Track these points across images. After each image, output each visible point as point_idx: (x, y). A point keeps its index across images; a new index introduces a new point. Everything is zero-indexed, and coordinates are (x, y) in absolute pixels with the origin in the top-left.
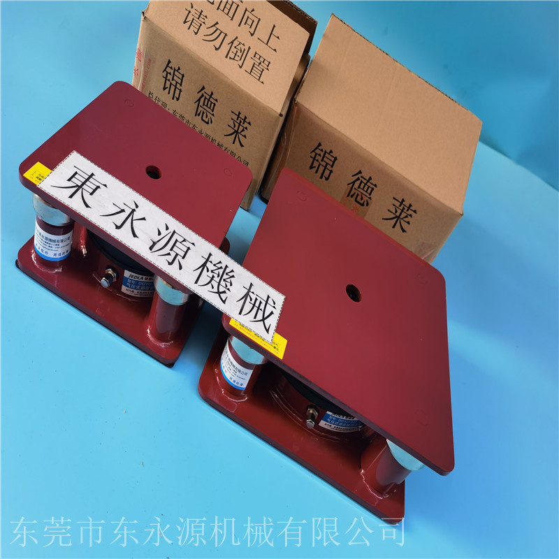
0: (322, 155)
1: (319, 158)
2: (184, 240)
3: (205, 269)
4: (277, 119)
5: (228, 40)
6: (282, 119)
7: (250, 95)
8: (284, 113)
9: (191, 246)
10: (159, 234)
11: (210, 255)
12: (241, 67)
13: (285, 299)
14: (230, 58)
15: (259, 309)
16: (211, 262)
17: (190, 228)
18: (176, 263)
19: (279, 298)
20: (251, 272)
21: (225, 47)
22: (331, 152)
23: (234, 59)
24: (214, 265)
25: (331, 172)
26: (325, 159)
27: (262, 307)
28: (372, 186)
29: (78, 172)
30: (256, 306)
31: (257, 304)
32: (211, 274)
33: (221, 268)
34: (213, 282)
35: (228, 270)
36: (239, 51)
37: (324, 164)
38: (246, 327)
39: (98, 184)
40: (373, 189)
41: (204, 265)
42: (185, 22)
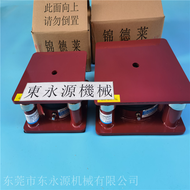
0: (107, 34)
1: (106, 36)
2: (72, 86)
3: (83, 90)
4: (88, 33)
5: (61, 19)
6: (89, 32)
7: (75, 31)
8: (89, 29)
9: (75, 87)
10: (63, 89)
11: (82, 85)
12: (69, 25)
13: (113, 82)
14: (64, 24)
15: (105, 91)
16: (84, 87)
17: (73, 81)
18: (72, 95)
19: (111, 83)
20: (98, 81)
21: (61, 22)
22: (110, 30)
23: (66, 24)
24: (85, 87)
25: (112, 37)
26: (109, 34)
27: (106, 90)
28: (128, 31)
29: (31, 88)
30: (104, 91)
31: (104, 90)
32: (85, 91)
33: (88, 87)
34: (87, 93)
35: (90, 86)
36: (66, 20)
37: (109, 36)
38: (104, 100)
39: (38, 88)
40: (129, 32)
41: (82, 89)
42: (45, 24)
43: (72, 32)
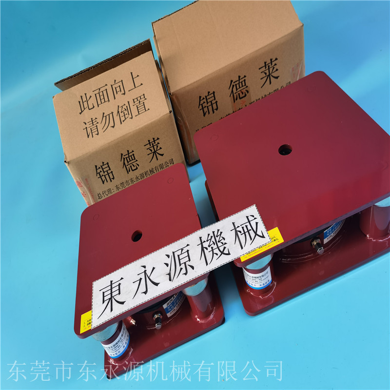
1: (205, 105)
2: (182, 250)
4: (170, 117)
9: (188, 248)
10: (167, 265)
11: (200, 238)
13: (257, 206)
15: (249, 231)
16: (204, 242)
18: (189, 268)
19: (253, 210)
21: (117, 121)
22: (209, 92)
24: (207, 241)
25: (216, 102)
26: (209, 100)
27: (249, 228)
28: (243, 79)
31: (246, 230)
33: (212, 237)
34: (215, 251)
35: (216, 234)
38: (252, 251)
40: (245, 81)
41: (203, 248)
42: (88, 136)
43: (142, 128)
